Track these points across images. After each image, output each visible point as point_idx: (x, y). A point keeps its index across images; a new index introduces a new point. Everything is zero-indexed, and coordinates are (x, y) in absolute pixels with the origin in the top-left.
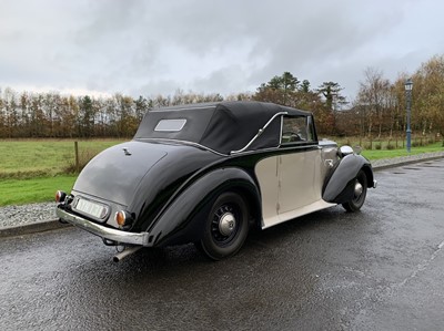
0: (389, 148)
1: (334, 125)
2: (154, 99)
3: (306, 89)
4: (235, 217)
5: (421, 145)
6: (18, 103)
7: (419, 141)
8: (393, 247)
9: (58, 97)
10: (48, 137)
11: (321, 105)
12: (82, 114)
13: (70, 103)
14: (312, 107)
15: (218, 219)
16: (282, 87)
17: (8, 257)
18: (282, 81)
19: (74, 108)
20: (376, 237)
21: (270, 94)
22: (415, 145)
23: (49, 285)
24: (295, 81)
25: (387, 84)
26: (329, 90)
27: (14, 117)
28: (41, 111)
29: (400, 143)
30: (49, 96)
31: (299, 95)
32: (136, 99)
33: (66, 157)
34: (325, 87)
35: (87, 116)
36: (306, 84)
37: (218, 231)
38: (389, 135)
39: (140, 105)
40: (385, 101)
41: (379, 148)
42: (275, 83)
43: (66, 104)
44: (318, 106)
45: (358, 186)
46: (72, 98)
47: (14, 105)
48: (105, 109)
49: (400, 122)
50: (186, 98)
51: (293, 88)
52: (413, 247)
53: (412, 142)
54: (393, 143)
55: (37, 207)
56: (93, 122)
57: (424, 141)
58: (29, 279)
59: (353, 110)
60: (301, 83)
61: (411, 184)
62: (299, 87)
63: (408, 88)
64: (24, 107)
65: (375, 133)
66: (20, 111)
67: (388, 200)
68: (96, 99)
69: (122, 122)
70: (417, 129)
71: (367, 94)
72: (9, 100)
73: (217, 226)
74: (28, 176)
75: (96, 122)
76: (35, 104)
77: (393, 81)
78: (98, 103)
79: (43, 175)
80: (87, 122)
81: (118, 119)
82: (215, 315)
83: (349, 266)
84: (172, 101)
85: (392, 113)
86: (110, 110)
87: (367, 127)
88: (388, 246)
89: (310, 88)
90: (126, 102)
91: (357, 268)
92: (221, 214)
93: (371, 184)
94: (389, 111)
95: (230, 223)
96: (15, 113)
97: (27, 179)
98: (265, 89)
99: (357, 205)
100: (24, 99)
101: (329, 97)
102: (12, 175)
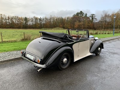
0: (108, 34)
1: (93, 26)
2: (44, 18)
3: (86, 16)
4: (67, 59)
5: (117, 33)
6: (7, 18)
7: (116, 31)
8: (108, 67)
9: (18, 17)
10: (16, 28)
11: (90, 21)
12: (24, 22)
13: (21, 19)
14: (87, 21)
15: (63, 60)
16: (80, 15)
17: (10, 68)
18: (80, 13)
19: (22, 20)
20: (103, 63)
21: (76, 17)
22: (115, 33)
23: (21, 76)
24: (83, 14)
25: (109, 15)
26: (92, 16)
27: (6, 22)
28: (13, 21)
29: (111, 32)
30: (16, 17)
31: (84, 17)
32: (39, 18)
33: (21, 35)
34: (91, 15)
35: (26, 22)
36: (86, 14)
37: (63, 63)
38: (108, 29)
39: (40, 19)
40: (108, 20)
41: (105, 34)
42: (78, 14)
43: (20, 19)
44: (89, 21)
45: (99, 49)
46: (22, 17)
47: (6, 19)
48: (31, 21)
49: (112, 26)
50: (53, 18)
51: (83, 15)
52: (113, 67)
53: (115, 32)
54: (109, 32)
55: (15, 52)
56: (27, 24)
57: (118, 31)
58: (15, 75)
59: (99, 22)
60: (85, 14)
61: (113, 46)
62: (84, 15)
63: (114, 18)
64: (9, 20)
65: (105, 29)
66: (7, 21)
67: (107, 52)
68: (28, 18)
69: (35, 24)
70: (116, 28)
71: (103, 18)
72: (5, 18)
73: (62, 61)
74: (12, 42)
75: (28, 24)
76: (12, 19)
77: (111, 14)
78: (29, 19)
79: (15, 41)
80: (26, 24)
81: (34, 23)
82: (62, 86)
83: (96, 72)
84: (49, 19)
85: (110, 23)
86: (32, 21)
87: (102, 27)
88: (106, 66)
89: (87, 16)
90: (36, 19)
91: (98, 73)
92: (63, 58)
93: (103, 48)
94: (109, 23)
95: (66, 61)
96: (6, 21)
97: (11, 42)
98: (75, 15)
99: (99, 54)
100: (8, 18)
101: (92, 18)
102: (7, 41)
